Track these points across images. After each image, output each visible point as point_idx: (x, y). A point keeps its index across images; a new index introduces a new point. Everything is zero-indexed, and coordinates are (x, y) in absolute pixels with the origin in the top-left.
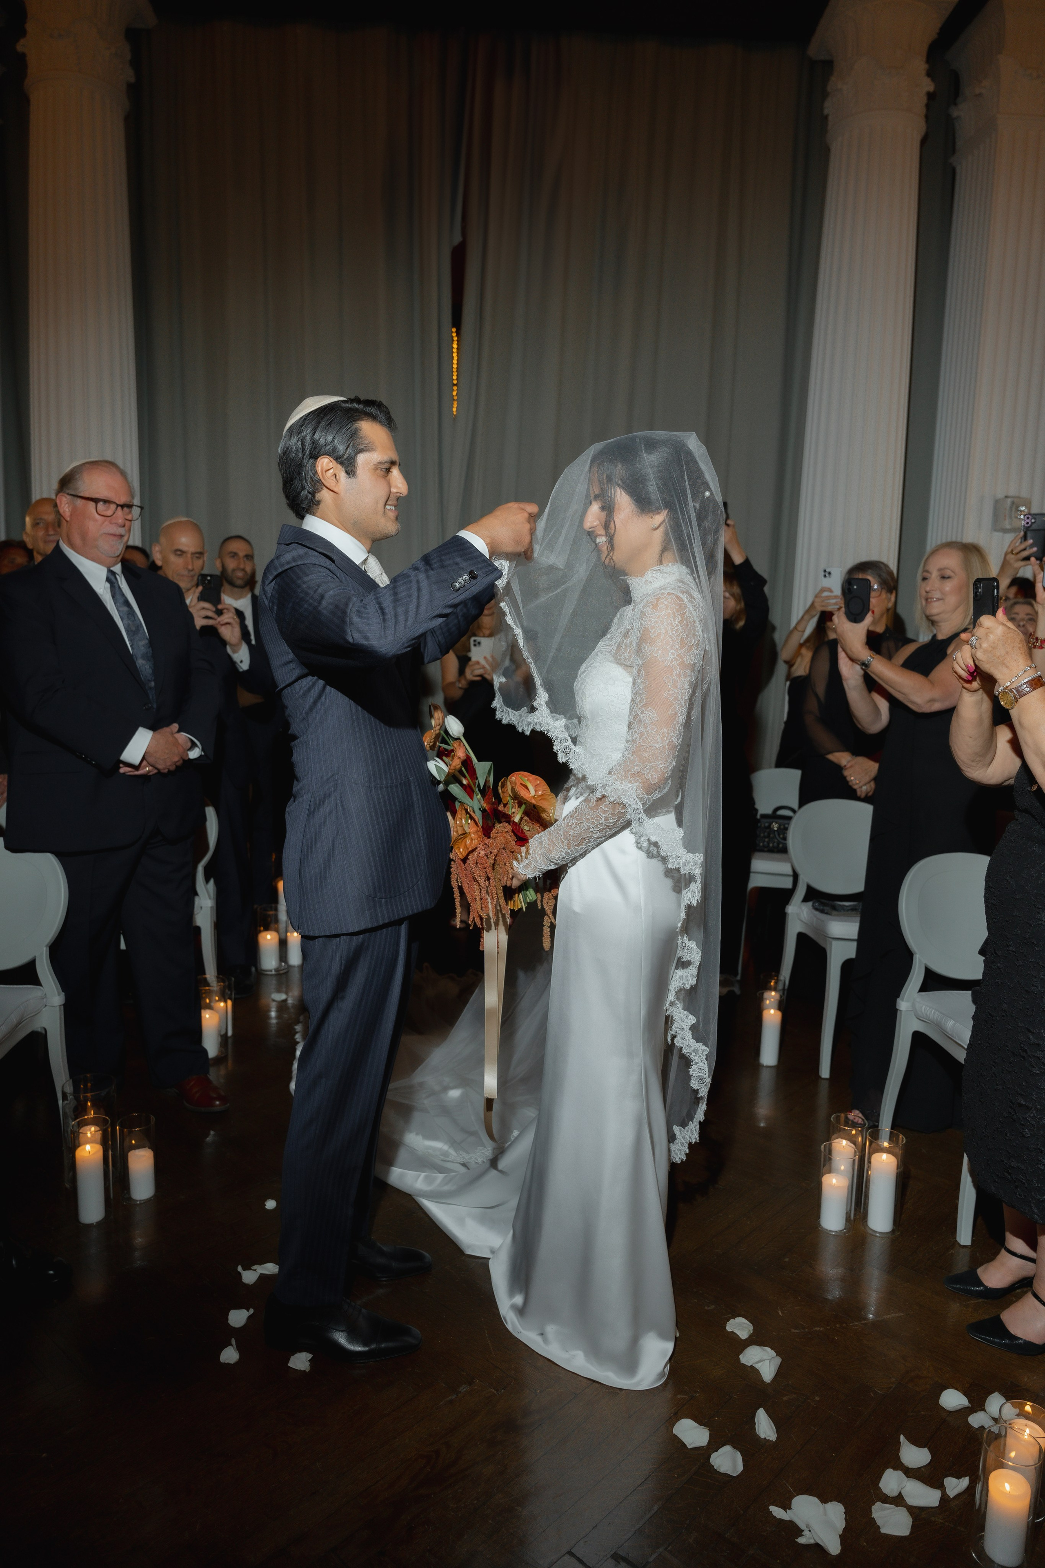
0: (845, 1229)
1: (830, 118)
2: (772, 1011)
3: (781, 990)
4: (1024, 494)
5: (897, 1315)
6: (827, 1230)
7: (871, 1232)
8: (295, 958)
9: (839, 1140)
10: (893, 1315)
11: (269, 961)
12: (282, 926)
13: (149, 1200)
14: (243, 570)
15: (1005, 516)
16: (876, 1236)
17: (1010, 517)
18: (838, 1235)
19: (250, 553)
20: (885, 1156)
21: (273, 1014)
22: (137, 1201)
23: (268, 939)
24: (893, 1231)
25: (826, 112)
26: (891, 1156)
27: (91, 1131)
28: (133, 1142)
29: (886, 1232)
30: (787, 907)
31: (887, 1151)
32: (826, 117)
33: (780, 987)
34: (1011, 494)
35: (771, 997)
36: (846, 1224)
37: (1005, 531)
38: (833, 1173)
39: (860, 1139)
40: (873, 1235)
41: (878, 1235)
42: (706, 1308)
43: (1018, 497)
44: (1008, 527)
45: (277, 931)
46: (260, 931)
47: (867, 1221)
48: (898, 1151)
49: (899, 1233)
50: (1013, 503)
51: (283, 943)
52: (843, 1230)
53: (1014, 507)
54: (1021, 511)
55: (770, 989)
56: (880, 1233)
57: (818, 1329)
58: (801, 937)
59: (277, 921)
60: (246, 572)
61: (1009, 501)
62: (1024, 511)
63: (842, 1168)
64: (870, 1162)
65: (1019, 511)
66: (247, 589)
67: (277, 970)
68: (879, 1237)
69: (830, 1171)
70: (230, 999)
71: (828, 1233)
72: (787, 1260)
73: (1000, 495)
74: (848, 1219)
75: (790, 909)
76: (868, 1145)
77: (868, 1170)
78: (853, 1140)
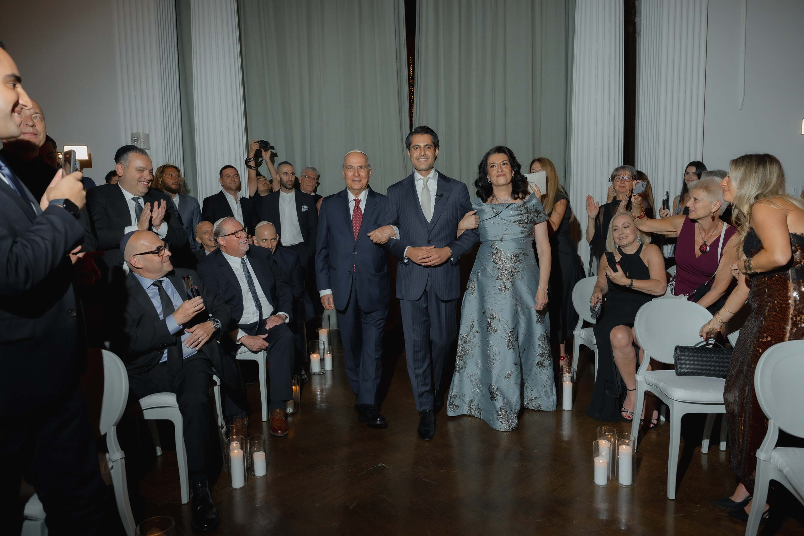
0: (607, 484)
2: (568, 383)
3: (572, 373)
7: (621, 485)
8: (328, 366)
9: (602, 440)
11: (315, 368)
12: (321, 351)
13: (263, 477)
18: (603, 487)
20: (626, 447)
21: (318, 393)
22: (258, 477)
23: (315, 358)
24: (632, 485)
26: (629, 447)
27: (235, 445)
28: (256, 448)
29: (628, 485)
30: (574, 331)
31: (626, 445)
35: (567, 376)
36: (607, 482)
38: (599, 457)
39: (612, 439)
40: (621, 487)
41: (624, 486)
42: (537, 520)
45: (319, 353)
46: (311, 354)
47: (618, 480)
48: (633, 445)
49: (635, 486)
51: (322, 360)
55: (566, 372)
56: (625, 486)
57: (594, 529)
58: (582, 346)
59: (319, 349)
63: (604, 454)
64: (618, 449)
67: (319, 372)
68: (625, 488)
69: (598, 455)
70: (298, 385)
71: (598, 486)
72: (578, 499)
74: (608, 480)
75: (576, 332)
76: (616, 442)
77: (618, 455)
78: (609, 440)
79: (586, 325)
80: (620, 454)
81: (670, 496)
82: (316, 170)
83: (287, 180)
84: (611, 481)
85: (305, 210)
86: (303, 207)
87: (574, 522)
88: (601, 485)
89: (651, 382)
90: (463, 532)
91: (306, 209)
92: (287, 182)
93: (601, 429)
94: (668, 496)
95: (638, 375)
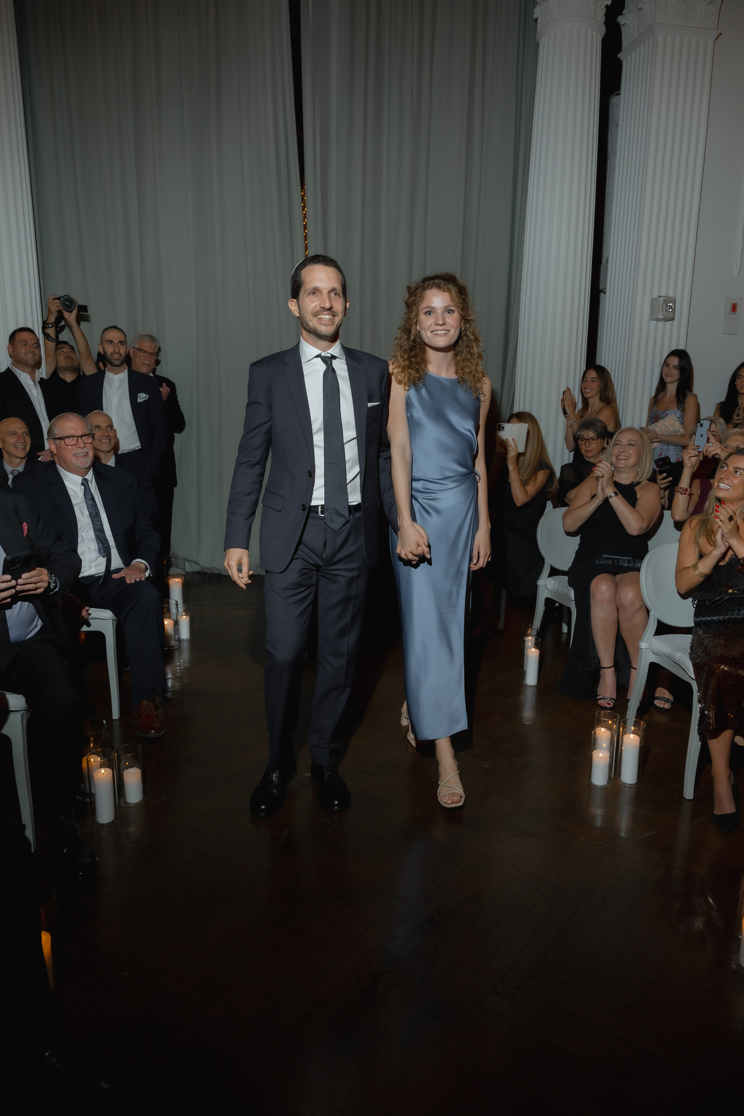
0: (608, 784)
1: (539, 21)
2: (533, 650)
3: (534, 636)
4: (671, 295)
5: (653, 833)
6: (596, 785)
7: (623, 784)
9: (600, 728)
10: (650, 833)
12: (174, 614)
13: (139, 803)
14: (119, 353)
15: (659, 310)
16: (627, 786)
17: (662, 311)
18: (603, 788)
19: (123, 339)
20: (632, 736)
22: (131, 804)
24: (637, 783)
25: (535, 16)
26: (635, 736)
27: (95, 762)
28: (127, 764)
29: (632, 784)
30: (538, 580)
31: (634, 733)
32: (536, 20)
33: (534, 633)
34: (663, 294)
35: (530, 640)
36: (608, 781)
37: (658, 320)
38: (599, 749)
39: (615, 726)
40: (626, 786)
43: (667, 296)
44: (661, 317)
45: (172, 617)
47: (621, 778)
48: (640, 732)
49: (641, 784)
50: (664, 301)
51: (177, 623)
52: (606, 785)
53: (665, 303)
54: (670, 306)
55: (528, 635)
56: (629, 784)
57: (607, 845)
58: (549, 601)
59: (170, 611)
60: (121, 354)
61: (662, 299)
62: (671, 306)
63: (604, 745)
64: (623, 739)
65: (668, 306)
66: (125, 366)
69: (596, 749)
71: (596, 787)
72: (577, 806)
73: (655, 295)
74: (610, 778)
75: (540, 582)
76: (621, 729)
77: (622, 746)
78: (609, 728)
79: (554, 572)
80: (624, 745)
81: (687, 796)
82: (156, 339)
83: (112, 352)
84: (612, 780)
85: (142, 400)
86: (140, 396)
87: (581, 838)
88: (599, 786)
89: (660, 650)
90: (444, 863)
91: (145, 398)
92: (111, 354)
93: (599, 714)
94: (684, 796)
95: (643, 642)
